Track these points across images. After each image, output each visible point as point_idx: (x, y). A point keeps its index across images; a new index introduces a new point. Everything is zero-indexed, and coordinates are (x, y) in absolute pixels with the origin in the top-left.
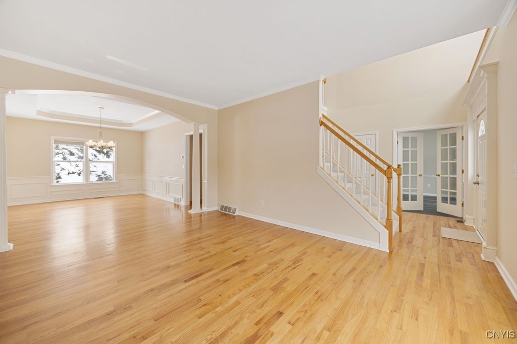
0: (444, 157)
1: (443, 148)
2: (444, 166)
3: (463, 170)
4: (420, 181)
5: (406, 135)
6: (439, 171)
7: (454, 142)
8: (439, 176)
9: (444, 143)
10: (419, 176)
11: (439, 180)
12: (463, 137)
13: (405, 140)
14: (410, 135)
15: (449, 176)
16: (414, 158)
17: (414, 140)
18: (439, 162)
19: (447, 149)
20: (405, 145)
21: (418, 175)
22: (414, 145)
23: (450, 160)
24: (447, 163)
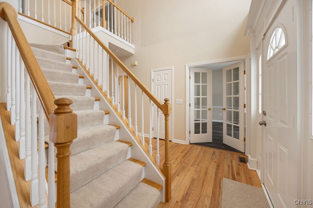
0: (229, 93)
1: (227, 83)
2: (229, 100)
3: (245, 105)
4: (209, 114)
5: (197, 71)
6: (225, 105)
7: (237, 77)
8: (224, 109)
9: (229, 79)
10: (209, 110)
11: (225, 113)
12: (245, 71)
13: (197, 75)
14: (201, 71)
15: (233, 110)
16: (205, 93)
17: (204, 75)
18: (225, 96)
19: (231, 84)
20: (196, 81)
21: (207, 109)
22: (205, 81)
23: (234, 95)
24: (231, 97)
